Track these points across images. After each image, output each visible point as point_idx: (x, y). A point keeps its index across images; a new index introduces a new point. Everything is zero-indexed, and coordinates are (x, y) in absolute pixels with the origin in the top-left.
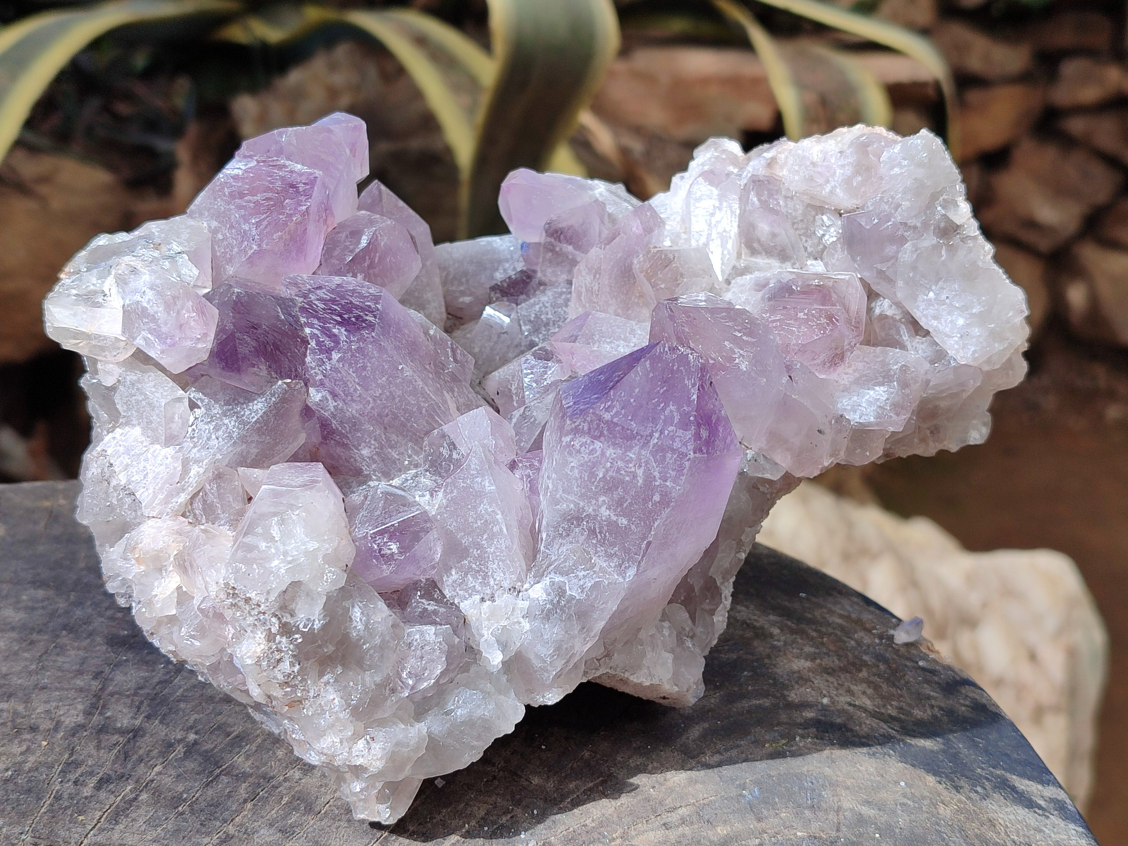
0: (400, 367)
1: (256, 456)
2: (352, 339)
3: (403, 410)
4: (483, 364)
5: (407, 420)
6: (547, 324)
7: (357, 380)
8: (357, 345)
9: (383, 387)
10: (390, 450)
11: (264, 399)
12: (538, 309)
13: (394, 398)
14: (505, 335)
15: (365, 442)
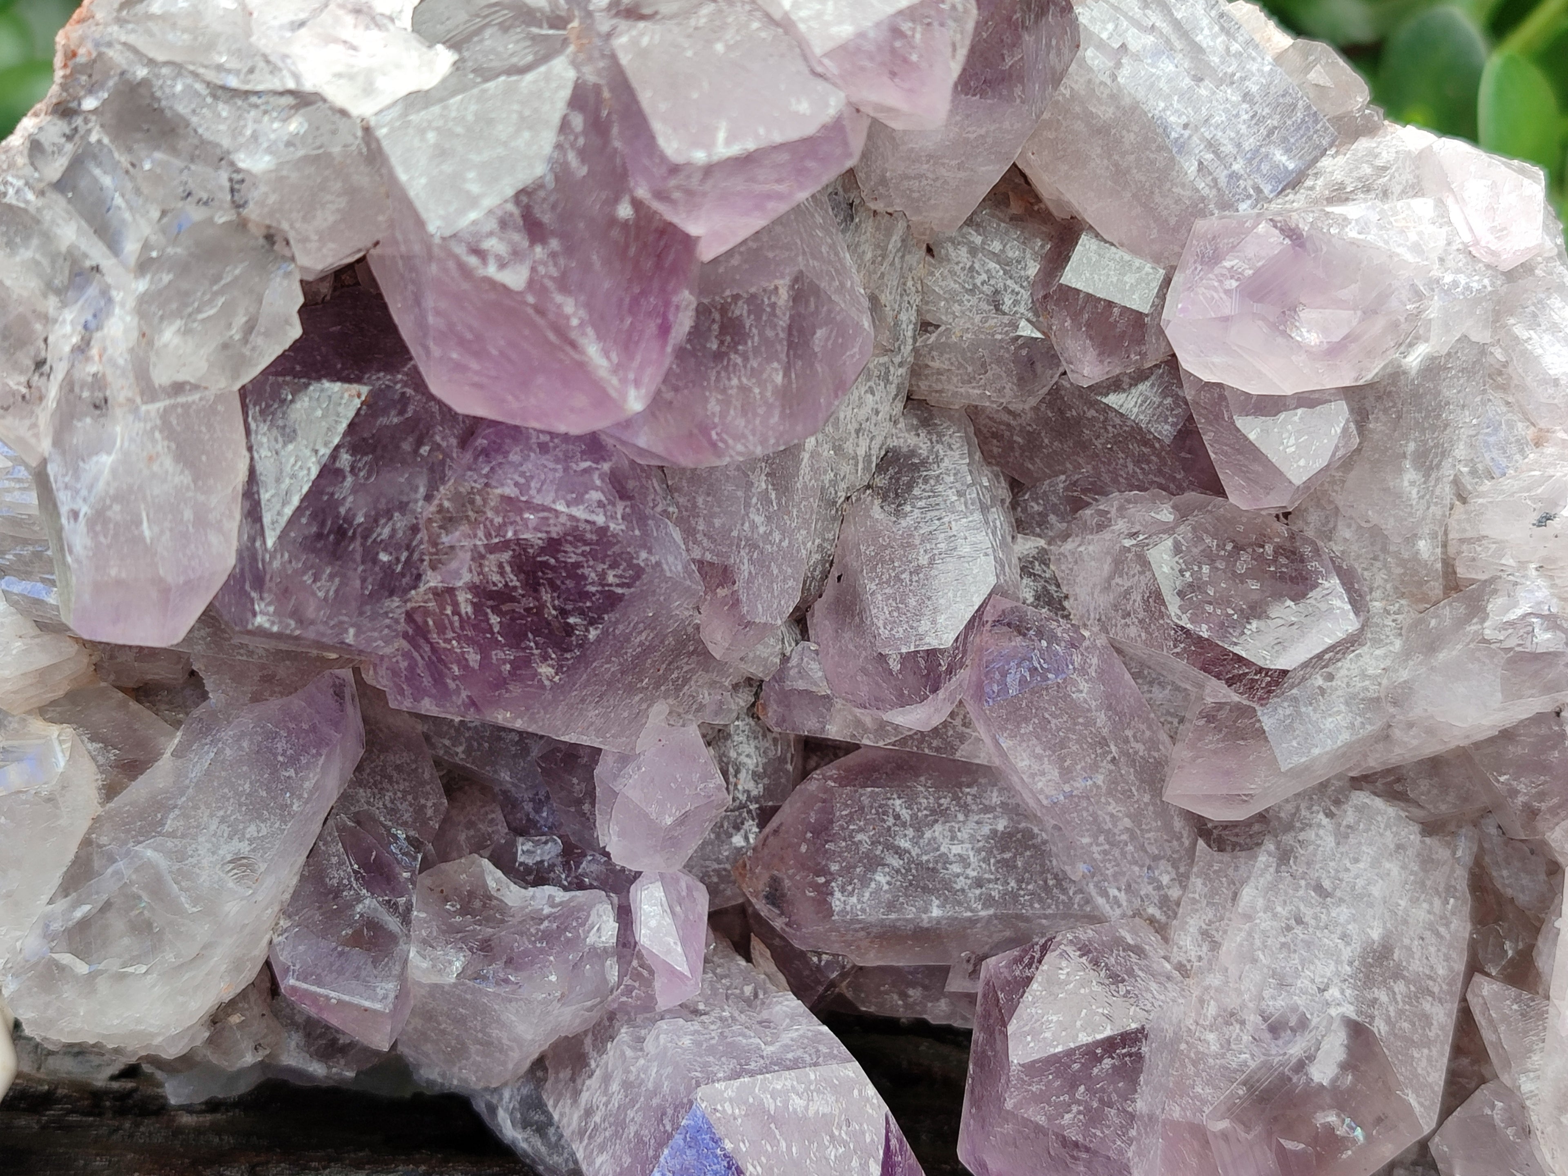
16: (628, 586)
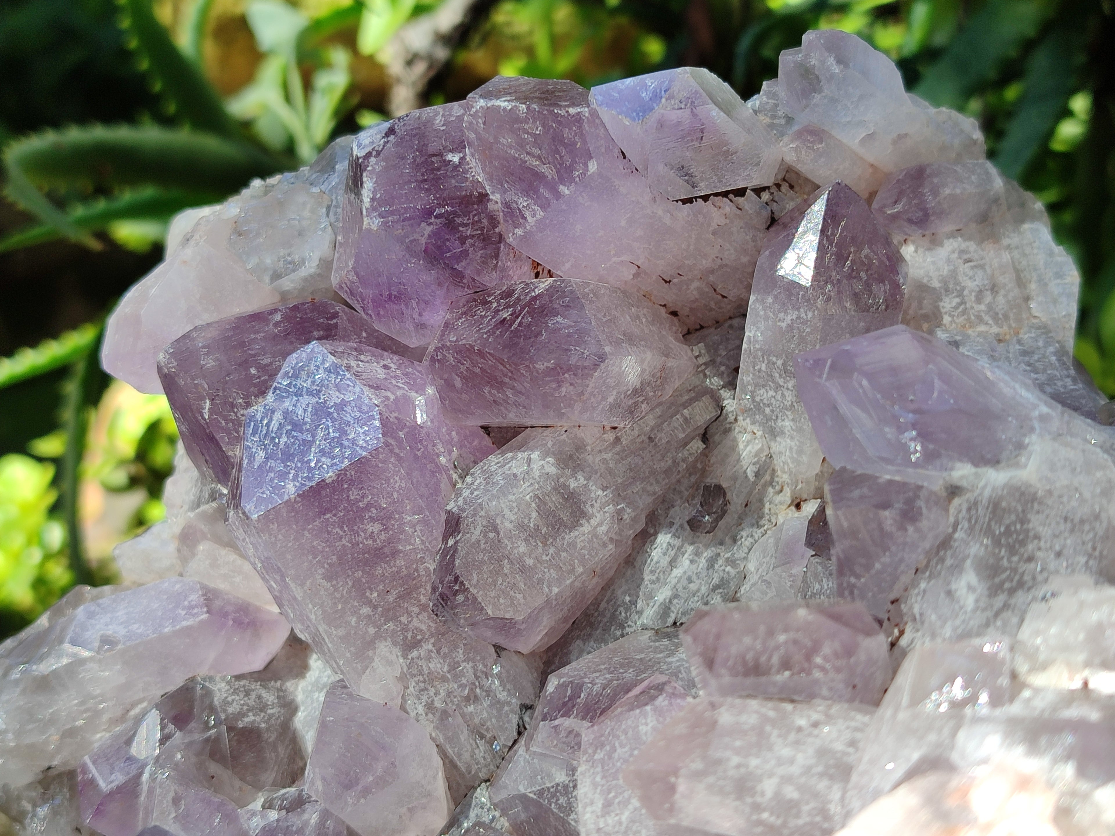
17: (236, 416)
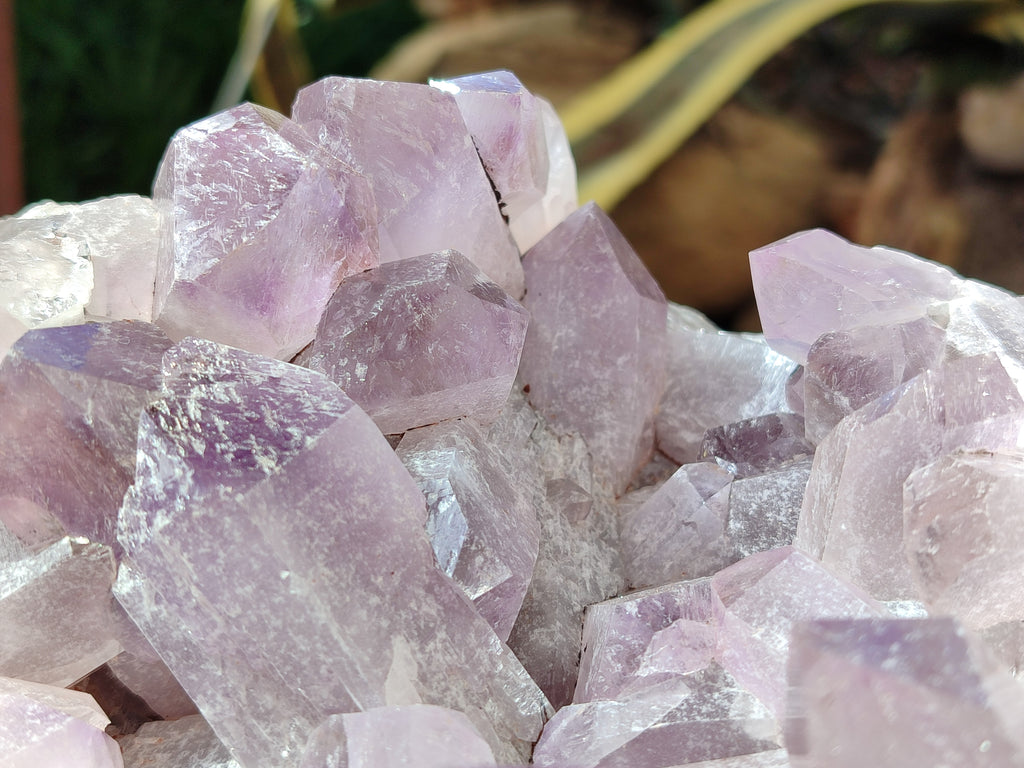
0: (284, 575)
1: (17, 657)
2: (196, 498)
3: (282, 657)
4: (640, 567)
5: (287, 677)
6: (772, 532)
7: (195, 577)
8: (202, 512)
9: (245, 604)
10: (255, 722)
11: (33, 562)
12: (765, 498)
13: (265, 630)
14: (690, 529)
15: (205, 695)
16: (341, 412)
17: (129, 416)
